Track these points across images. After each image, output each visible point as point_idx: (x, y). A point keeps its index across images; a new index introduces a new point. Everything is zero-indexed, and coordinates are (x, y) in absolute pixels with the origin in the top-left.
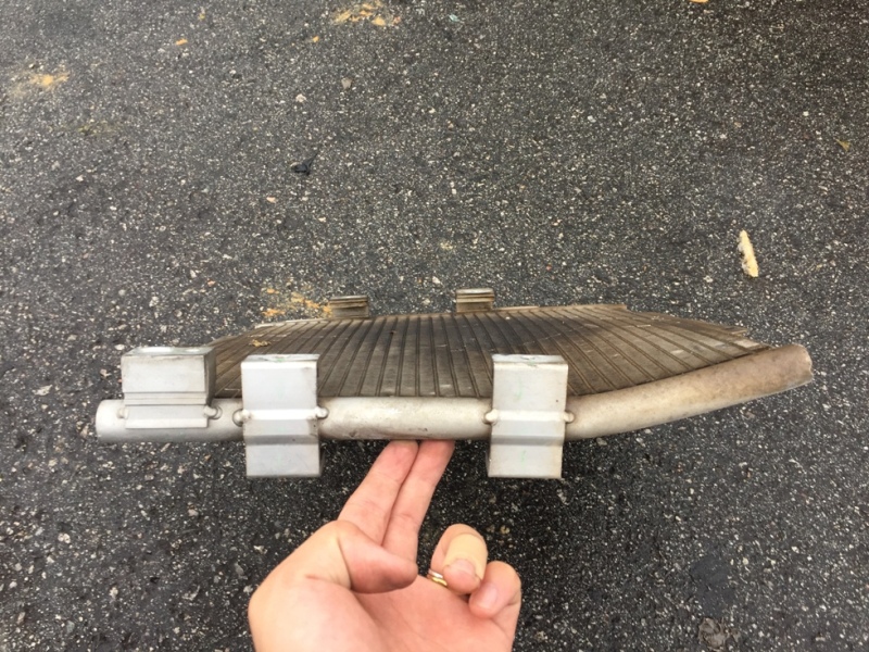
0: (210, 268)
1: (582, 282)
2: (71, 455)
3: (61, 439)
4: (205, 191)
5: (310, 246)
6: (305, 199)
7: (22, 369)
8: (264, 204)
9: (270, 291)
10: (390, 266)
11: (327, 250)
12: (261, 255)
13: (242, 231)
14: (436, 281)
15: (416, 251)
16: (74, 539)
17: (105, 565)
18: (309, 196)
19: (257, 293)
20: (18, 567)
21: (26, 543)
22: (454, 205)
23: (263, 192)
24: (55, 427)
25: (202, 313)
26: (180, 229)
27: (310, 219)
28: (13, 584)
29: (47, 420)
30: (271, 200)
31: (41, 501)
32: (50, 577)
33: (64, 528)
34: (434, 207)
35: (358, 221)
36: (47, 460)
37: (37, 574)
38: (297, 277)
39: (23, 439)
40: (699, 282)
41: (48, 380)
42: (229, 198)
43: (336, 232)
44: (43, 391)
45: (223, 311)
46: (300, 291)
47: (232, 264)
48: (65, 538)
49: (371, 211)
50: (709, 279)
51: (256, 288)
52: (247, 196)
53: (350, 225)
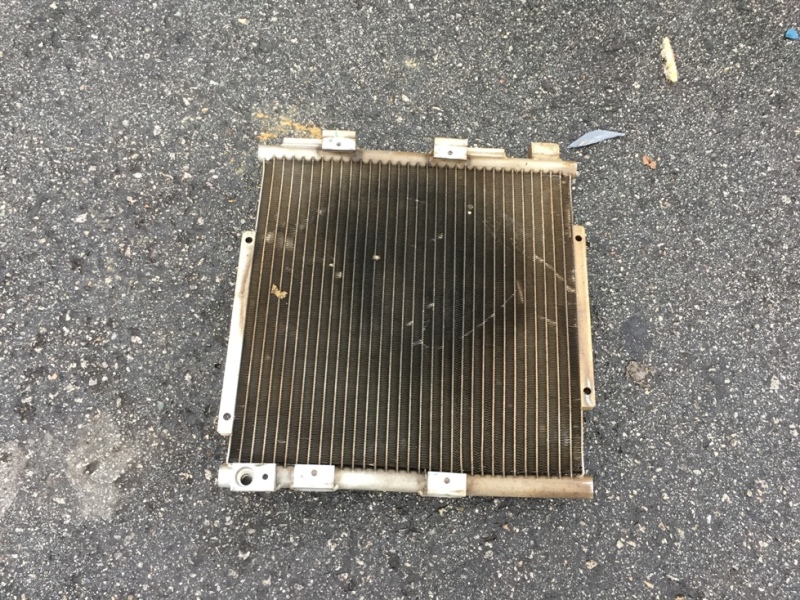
0: (200, 95)
1: (531, 94)
2: (122, 273)
3: (110, 260)
4: (178, 14)
5: (287, 68)
6: (274, 19)
7: (56, 200)
8: (236, 27)
9: (260, 115)
10: (363, 87)
11: (304, 73)
12: (245, 79)
13: (223, 56)
14: (405, 98)
15: (385, 70)
16: (145, 340)
17: (176, 358)
18: (278, 16)
19: (248, 118)
20: (105, 365)
21: (106, 346)
22: (413, 20)
23: (233, 13)
24: (101, 250)
25: (203, 140)
26: (163, 56)
27: (283, 41)
28: (105, 379)
29: (92, 245)
30: (243, 21)
31: (108, 312)
32: (133, 371)
33: (134, 332)
34: (395, 24)
35: (328, 41)
36: (103, 278)
37: (121, 369)
38: (282, 101)
39: (76, 262)
40: (628, 88)
41: (83, 209)
42: (203, 21)
43: (309, 53)
44: (81, 218)
45: (221, 136)
46: (287, 115)
47: (220, 91)
48: (136, 339)
49: (338, 30)
50: (637, 85)
51: (246, 113)
52: (218, 18)
53: (322, 46)
